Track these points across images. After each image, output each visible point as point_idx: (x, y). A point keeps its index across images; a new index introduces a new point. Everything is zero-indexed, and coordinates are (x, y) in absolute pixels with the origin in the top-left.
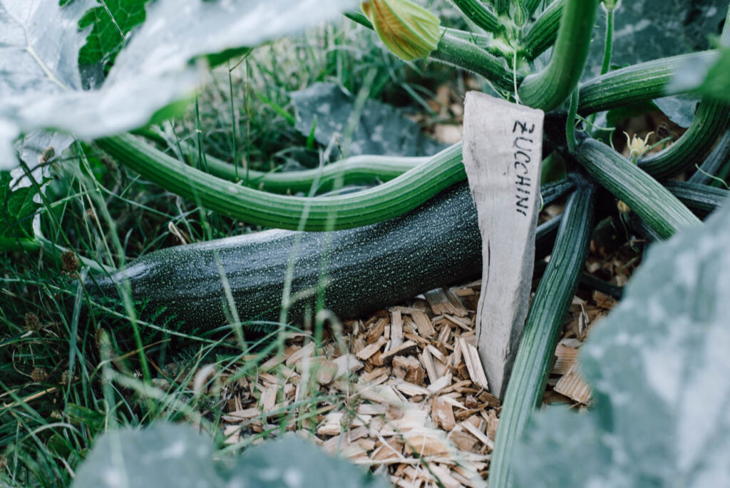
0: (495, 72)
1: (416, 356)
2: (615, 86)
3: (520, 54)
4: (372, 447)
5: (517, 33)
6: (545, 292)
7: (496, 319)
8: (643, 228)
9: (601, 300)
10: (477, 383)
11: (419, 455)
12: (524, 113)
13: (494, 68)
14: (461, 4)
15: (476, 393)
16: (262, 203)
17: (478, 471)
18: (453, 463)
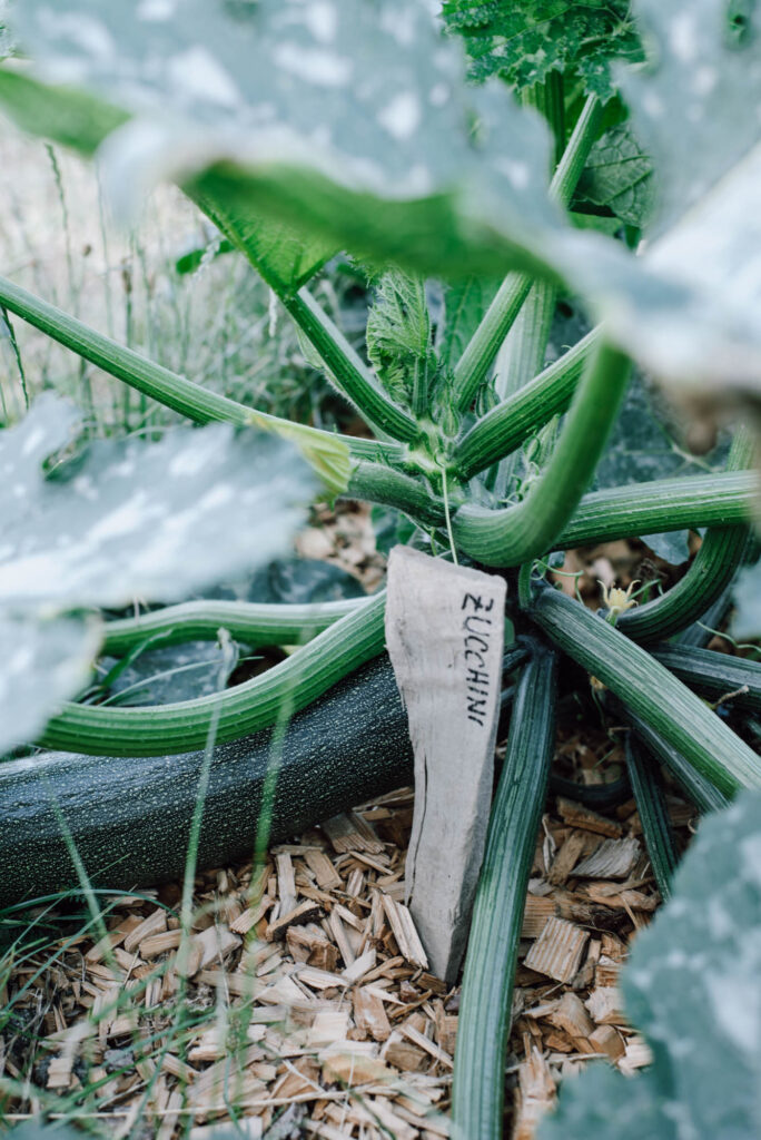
0: (418, 504)
1: (318, 922)
2: (586, 518)
3: (451, 473)
4: (272, 1076)
5: (446, 446)
6: (504, 822)
7: (438, 868)
8: (629, 715)
9: (570, 815)
10: (412, 961)
11: (347, 1084)
12: (478, 583)
13: (416, 498)
14: (368, 409)
15: (411, 976)
16: (96, 724)
17: (433, 1102)
18: (395, 1093)
